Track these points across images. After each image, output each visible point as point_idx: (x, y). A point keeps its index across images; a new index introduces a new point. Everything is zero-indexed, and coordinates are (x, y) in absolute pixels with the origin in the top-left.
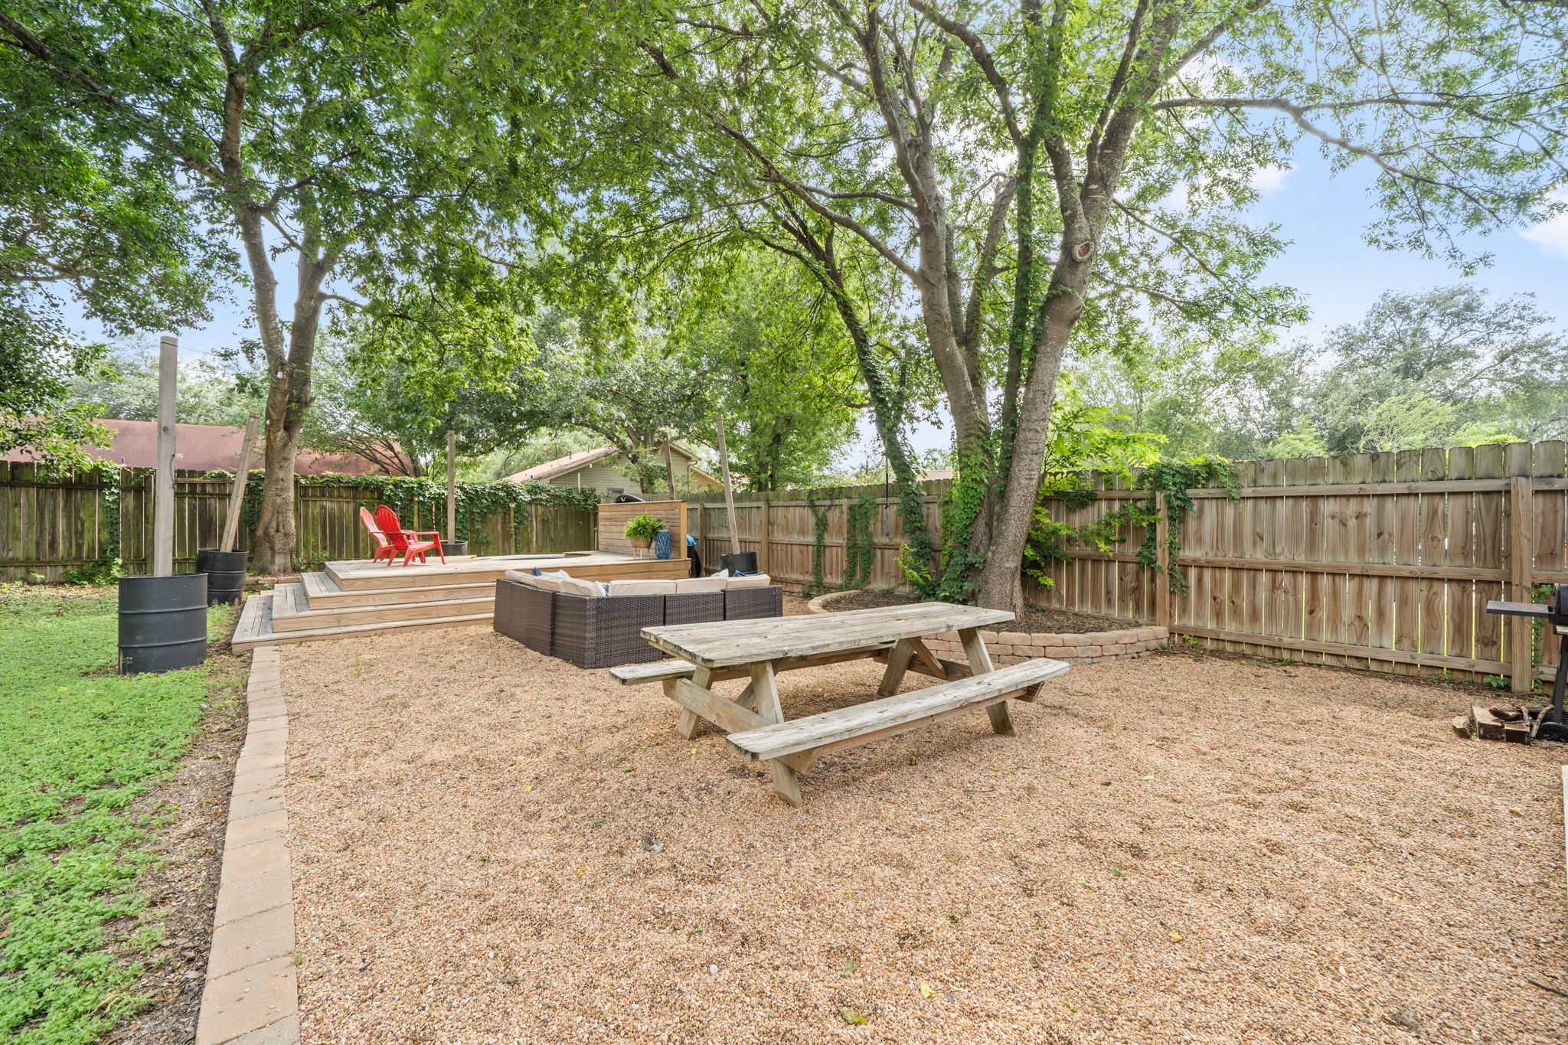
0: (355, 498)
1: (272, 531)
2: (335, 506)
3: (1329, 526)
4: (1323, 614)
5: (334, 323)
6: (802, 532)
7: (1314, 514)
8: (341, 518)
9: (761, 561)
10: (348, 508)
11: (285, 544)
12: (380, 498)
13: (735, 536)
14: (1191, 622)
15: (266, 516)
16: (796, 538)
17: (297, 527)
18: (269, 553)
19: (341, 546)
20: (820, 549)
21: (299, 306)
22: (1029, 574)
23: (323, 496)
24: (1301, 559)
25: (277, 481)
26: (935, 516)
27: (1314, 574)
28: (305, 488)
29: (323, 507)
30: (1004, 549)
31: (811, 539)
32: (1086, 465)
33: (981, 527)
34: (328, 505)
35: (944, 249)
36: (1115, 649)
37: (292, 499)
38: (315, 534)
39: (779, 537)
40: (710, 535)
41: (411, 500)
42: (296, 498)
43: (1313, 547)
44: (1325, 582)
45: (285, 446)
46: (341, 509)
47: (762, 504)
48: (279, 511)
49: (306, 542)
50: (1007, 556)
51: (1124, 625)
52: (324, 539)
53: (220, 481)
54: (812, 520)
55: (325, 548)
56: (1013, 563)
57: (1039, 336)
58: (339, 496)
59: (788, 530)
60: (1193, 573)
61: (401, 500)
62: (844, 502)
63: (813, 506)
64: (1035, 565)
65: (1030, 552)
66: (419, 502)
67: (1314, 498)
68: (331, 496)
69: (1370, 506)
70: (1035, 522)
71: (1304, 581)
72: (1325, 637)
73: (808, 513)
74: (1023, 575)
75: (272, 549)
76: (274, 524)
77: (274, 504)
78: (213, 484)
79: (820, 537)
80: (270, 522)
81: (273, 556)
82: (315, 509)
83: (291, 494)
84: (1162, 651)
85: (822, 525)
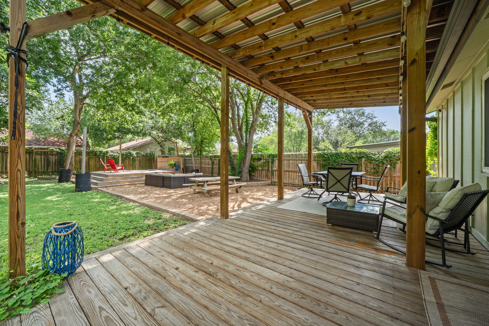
3: (291, 164)
4: (290, 178)
6: (209, 165)
7: (289, 162)
9: (199, 171)
10: (87, 158)
12: (95, 155)
13: (194, 166)
14: (274, 180)
16: (207, 166)
20: (213, 168)
22: (250, 172)
23: (80, 155)
24: (288, 169)
26: (236, 162)
27: (289, 172)
29: (80, 158)
30: (245, 168)
31: (210, 166)
32: (260, 153)
33: (242, 164)
35: (236, 110)
36: (261, 184)
38: (78, 165)
39: (203, 166)
40: (186, 165)
41: (104, 156)
43: (289, 168)
44: (290, 173)
47: (199, 158)
50: (246, 169)
51: (263, 181)
52: (80, 166)
53: (52, 151)
54: (211, 162)
56: (247, 171)
57: (250, 132)
59: (205, 164)
60: (275, 172)
62: (218, 158)
63: (211, 159)
64: (251, 171)
65: (250, 169)
66: (107, 156)
67: (289, 160)
69: (295, 161)
70: (251, 163)
71: (288, 173)
72: (290, 181)
73: (210, 161)
74: (249, 172)
78: (50, 152)
79: (212, 166)
82: (78, 158)
84: (269, 185)
85: (213, 163)
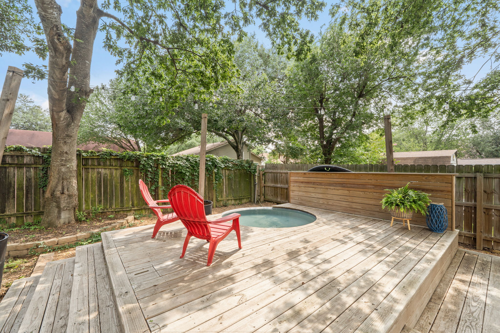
0: (121, 166)
1: (58, 193)
2: (108, 172)
5: (107, 39)
8: (111, 180)
10: (117, 173)
11: (69, 203)
12: (138, 166)
15: (53, 181)
17: (79, 189)
18: (56, 211)
19: (111, 199)
21: (81, 15)
23: (99, 165)
25: (62, 154)
28: (86, 159)
29: (99, 173)
34: (103, 171)
37: (75, 168)
38: (93, 192)
41: (157, 168)
42: (78, 166)
45: (68, 125)
46: (111, 174)
48: (63, 178)
49: (87, 197)
52: (100, 195)
53: (19, 153)
55: (100, 202)
58: (110, 165)
61: (151, 167)
66: (163, 169)
68: (105, 165)
75: (58, 207)
76: (60, 188)
77: (59, 172)
78: (12, 156)
80: (56, 186)
81: (59, 213)
82: (93, 175)
83: (74, 164)
